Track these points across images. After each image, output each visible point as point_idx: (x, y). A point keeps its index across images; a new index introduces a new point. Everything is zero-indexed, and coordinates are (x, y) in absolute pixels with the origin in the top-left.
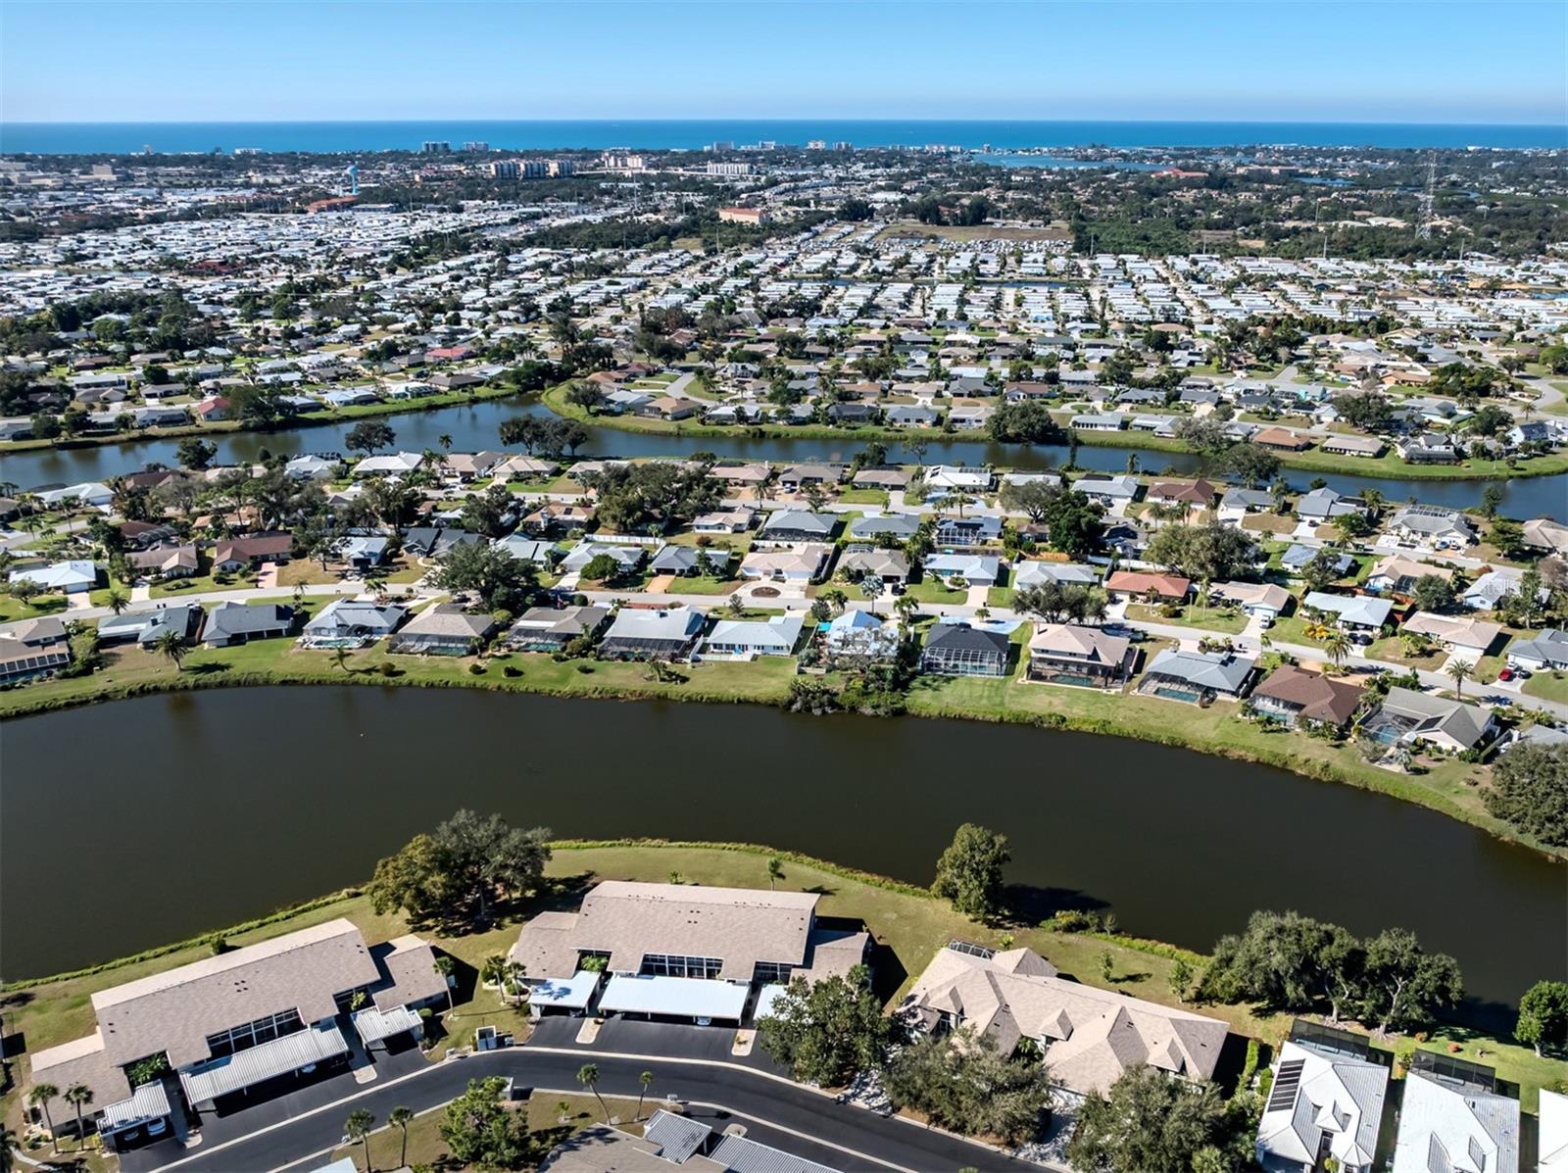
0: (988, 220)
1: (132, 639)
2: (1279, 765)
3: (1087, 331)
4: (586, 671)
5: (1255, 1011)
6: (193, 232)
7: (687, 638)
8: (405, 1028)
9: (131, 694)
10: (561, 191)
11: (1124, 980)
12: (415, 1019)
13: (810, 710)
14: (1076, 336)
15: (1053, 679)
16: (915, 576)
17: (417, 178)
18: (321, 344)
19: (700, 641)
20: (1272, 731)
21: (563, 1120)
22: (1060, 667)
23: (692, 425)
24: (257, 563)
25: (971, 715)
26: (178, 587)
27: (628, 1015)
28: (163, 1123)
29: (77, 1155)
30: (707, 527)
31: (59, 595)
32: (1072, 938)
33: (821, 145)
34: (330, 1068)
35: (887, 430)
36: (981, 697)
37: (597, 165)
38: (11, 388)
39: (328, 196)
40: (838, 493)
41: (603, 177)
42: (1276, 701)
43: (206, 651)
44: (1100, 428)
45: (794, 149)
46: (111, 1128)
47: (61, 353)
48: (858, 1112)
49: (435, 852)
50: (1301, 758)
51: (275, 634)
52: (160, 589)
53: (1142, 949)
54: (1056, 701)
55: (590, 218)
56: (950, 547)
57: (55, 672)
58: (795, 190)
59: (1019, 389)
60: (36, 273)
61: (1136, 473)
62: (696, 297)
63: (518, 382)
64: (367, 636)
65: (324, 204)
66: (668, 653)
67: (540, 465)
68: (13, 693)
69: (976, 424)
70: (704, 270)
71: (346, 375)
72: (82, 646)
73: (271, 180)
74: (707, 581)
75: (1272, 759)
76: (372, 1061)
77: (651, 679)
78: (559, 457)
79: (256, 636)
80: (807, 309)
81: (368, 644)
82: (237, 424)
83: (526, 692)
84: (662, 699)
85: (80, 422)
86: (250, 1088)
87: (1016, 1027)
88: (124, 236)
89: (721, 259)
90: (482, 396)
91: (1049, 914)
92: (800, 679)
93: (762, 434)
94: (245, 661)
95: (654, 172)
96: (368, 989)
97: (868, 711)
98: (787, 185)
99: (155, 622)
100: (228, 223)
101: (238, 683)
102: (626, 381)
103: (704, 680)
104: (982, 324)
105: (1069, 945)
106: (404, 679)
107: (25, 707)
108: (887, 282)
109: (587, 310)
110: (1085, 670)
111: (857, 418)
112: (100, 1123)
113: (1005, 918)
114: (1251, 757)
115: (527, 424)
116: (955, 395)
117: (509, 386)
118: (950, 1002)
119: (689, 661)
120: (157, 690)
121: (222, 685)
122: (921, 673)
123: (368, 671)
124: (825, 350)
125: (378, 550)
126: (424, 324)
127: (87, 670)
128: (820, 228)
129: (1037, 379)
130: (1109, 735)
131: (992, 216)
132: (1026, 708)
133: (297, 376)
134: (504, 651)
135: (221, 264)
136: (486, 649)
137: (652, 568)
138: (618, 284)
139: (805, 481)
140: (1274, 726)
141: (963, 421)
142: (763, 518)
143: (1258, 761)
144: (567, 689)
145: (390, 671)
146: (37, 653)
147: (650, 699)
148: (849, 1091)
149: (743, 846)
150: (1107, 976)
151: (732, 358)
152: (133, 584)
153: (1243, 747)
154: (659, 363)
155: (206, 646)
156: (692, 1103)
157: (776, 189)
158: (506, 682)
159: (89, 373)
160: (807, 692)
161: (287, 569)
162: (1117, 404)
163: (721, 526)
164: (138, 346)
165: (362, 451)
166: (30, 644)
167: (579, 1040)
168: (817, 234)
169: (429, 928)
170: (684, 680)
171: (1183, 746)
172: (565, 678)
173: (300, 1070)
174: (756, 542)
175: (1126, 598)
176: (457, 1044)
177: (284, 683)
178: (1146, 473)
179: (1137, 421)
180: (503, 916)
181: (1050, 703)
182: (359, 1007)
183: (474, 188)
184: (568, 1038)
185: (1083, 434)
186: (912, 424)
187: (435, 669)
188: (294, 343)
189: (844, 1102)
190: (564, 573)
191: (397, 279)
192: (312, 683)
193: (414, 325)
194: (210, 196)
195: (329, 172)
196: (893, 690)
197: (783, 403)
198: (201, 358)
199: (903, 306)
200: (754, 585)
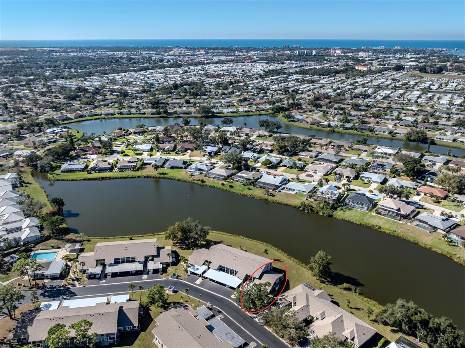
0: (443, 72)
1: (150, 164)
2: (448, 256)
3: (458, 109)
4: (249, 189)
5: (392, 330)
6: (215, 67)
7: (279, 185)
8: (157, 268)
9: (145, 177)
10: (313, 59)
11: (354, 308)
12: (160, 267)
13: (304, 210)
14: (454, 110)
15: (384, 215)
16: (357, 177)
17: (277, 55)
18: (230, 97)
19: (283, 186)
20: (452, 245)
21: (181, 301)
22: (387, 212)
23: (315, 127)
24: (186, 150)
25: (352, 221)
26: (167, 153)
27: (211, 280)
28: (99, 275)
29: (81, 277)
30: (302, 155)
31: (142, 152)
32: (345, 292)
33: (399, 48)
34: (138, 273)
35: (373, 134)
36: (357, 216)
37: (327, 52)
38: (155, 102)
39: (251, 59)
40: (347, 150)
41: (327, 56)
42: (458, 236)
43: (165, 170)
44: (445, 140)
45: (390, 49)
46: (88, 273)
47: (170, 95)
48: (255, 322)
49: (180, 227)
50: (457, 256)
51: (181, 168)
52: (163, 153)
53: (366, 301)
54: (381, 222)
55: (317, 67)
56: (372, 171)
57: (132, 169)
58: (383, 61)
59: (422, 125)
60: (175, 75)
61: (450, 156)
62: (335, 91)
63: (273, 111)
64: (201, 172)
65: (249, 61)
66: (272, 188)
67: (266, 133)
68: (122, 173)
69: (402, 135)
70: (341, 83)
71: (232, 105)
72: (139, 164)
73: (240, 54)
74: (295, 170)
75: (447, 254)
76: (148, 274)
77: (265, 194)
78: (272, 132)
79: (177, 168)
80: (366, 96)
81: (201, 173)
82: (200, 115)
83: (233, 192)
84: (266, 200)
85: (166, 112)
86: (120, 273)
87: (309, 312)
88: (199, 67)
89: (349, 80)
90: (263, 113)
91: (342, 283)
92: (306, 201)
93: (334, 131)
94: (172, 173)
95: (343, 54)
96: (153, 257)
97: (321, 214)
98: (381, 59)
99: (156, 161)
100: (224, 65)
101: (168, 178)
102: (303, 113)
103: (279, 197)
104: (421, 104)
105: (342, 294)
106: (205, 184)
107: (122, 176)
108: (397, 89)
109: (303, 93)
110: (395, 214)
111: (365, 129)
112: (87, 271)
113: (328, 281)
114: (440, 252)
115: (265, 122)
116: (400, 125)
117: (271, 111)
118: (292, 299)
119: (277, 191)
120: (150, 177)
121: (165, 178)
122: (342, 206)
123: (197, 180)
124: (366, 108)
125: (215, 150)
126: (257, 93)
127: (138, 170)
128: (385, 72)
129: (431, 123)
130: (393, 235)
131: (445, 71)
132: (370, 222)
133: (219, 104)
134: (232, 180)
135: (217, 75)
136: (228, 179)
137: (281, 164)
138: (315, 86)
139: (338, 146)
140: (453, 244)
141: (399, 133)
142: (320, 155)
143: (442, 254)
144: (242, 193)
145: (202, 181)
146: (130, 164)
147: (263, 200)
148: (256, 316)
149: (265, 243)
150: (348, 306)
151: (335, 109)
152: (158, 151)
153: (438, 248)
154: (314, 108)
155: (165, 168)
156: (214, 306)
157: (377, 60)
158: (228, 188)
159: (175, 100)
160: (305, 205)
161: (193, 152)
162: (456, 133)
163: (306, 156)
164: (187, 95)
165: (225, 125)
166: (129, 162)
167: (196, 282)
168: (384, 74)
169: (177, 246)
170: (274, 196)
171: (418, 243)
172: (243, 191)
173: (132, 271)
174: (314, 161)
175: (423, 195)
176: (168, 275)
177: (178, 180)
178: (454, 156)
179: (459, 139)
180: (195, 247)
181: (379, 222)
182: (150, 260)
183: (289, 58)
184: (193, 281)
185: (438, 142)
186: (382, 133)
187: (213, 182)
188: (223, 96)
189: (253, 318)
190: (258, 162)
191: (258, 81)
192: (184, 181)
193: (255, 94)
194: (223, 58)
195: (255, 52)
196: (331, 209)
197: (344, 123)
198: (200, 98)
199: (399, 97)
200: (307, 173)
